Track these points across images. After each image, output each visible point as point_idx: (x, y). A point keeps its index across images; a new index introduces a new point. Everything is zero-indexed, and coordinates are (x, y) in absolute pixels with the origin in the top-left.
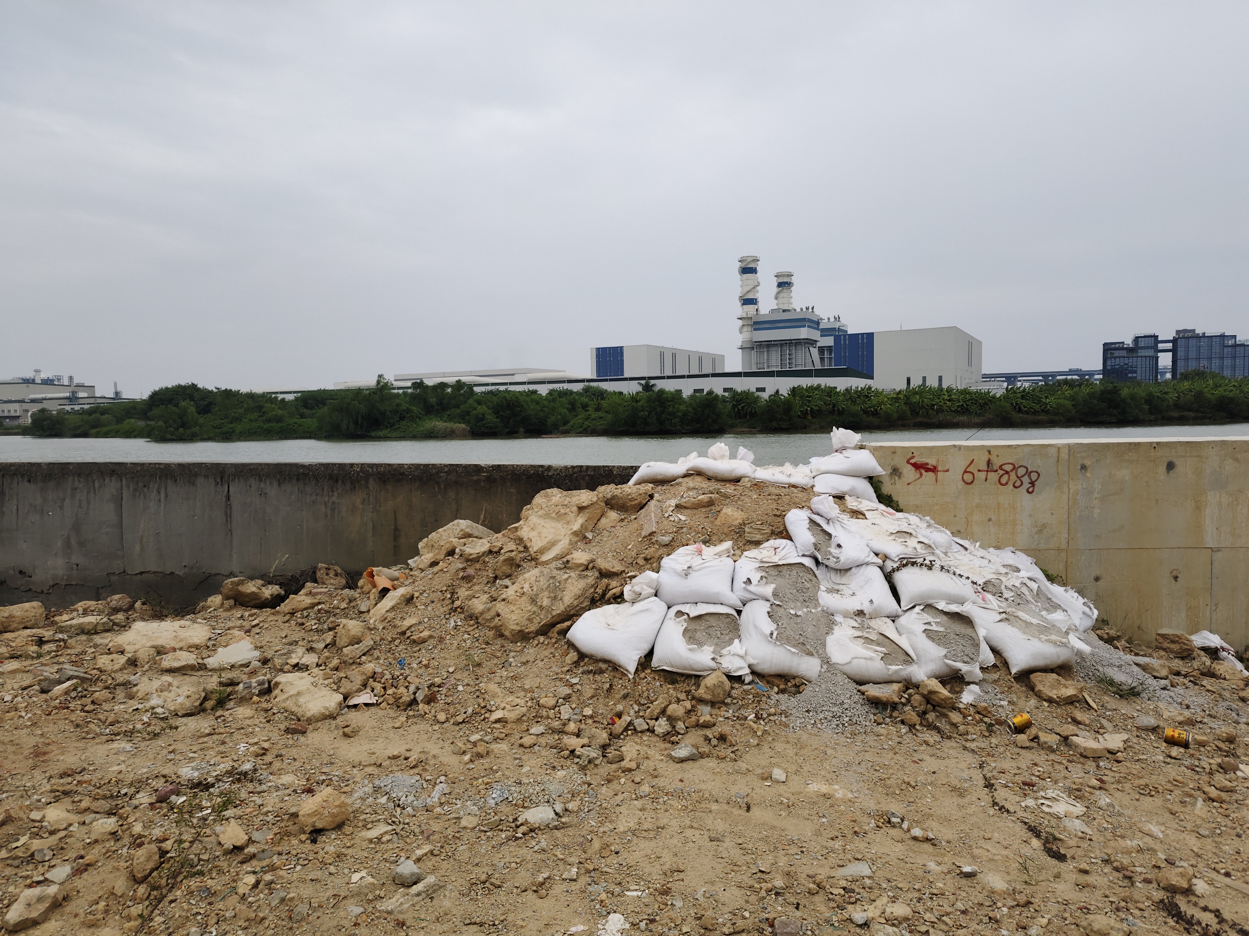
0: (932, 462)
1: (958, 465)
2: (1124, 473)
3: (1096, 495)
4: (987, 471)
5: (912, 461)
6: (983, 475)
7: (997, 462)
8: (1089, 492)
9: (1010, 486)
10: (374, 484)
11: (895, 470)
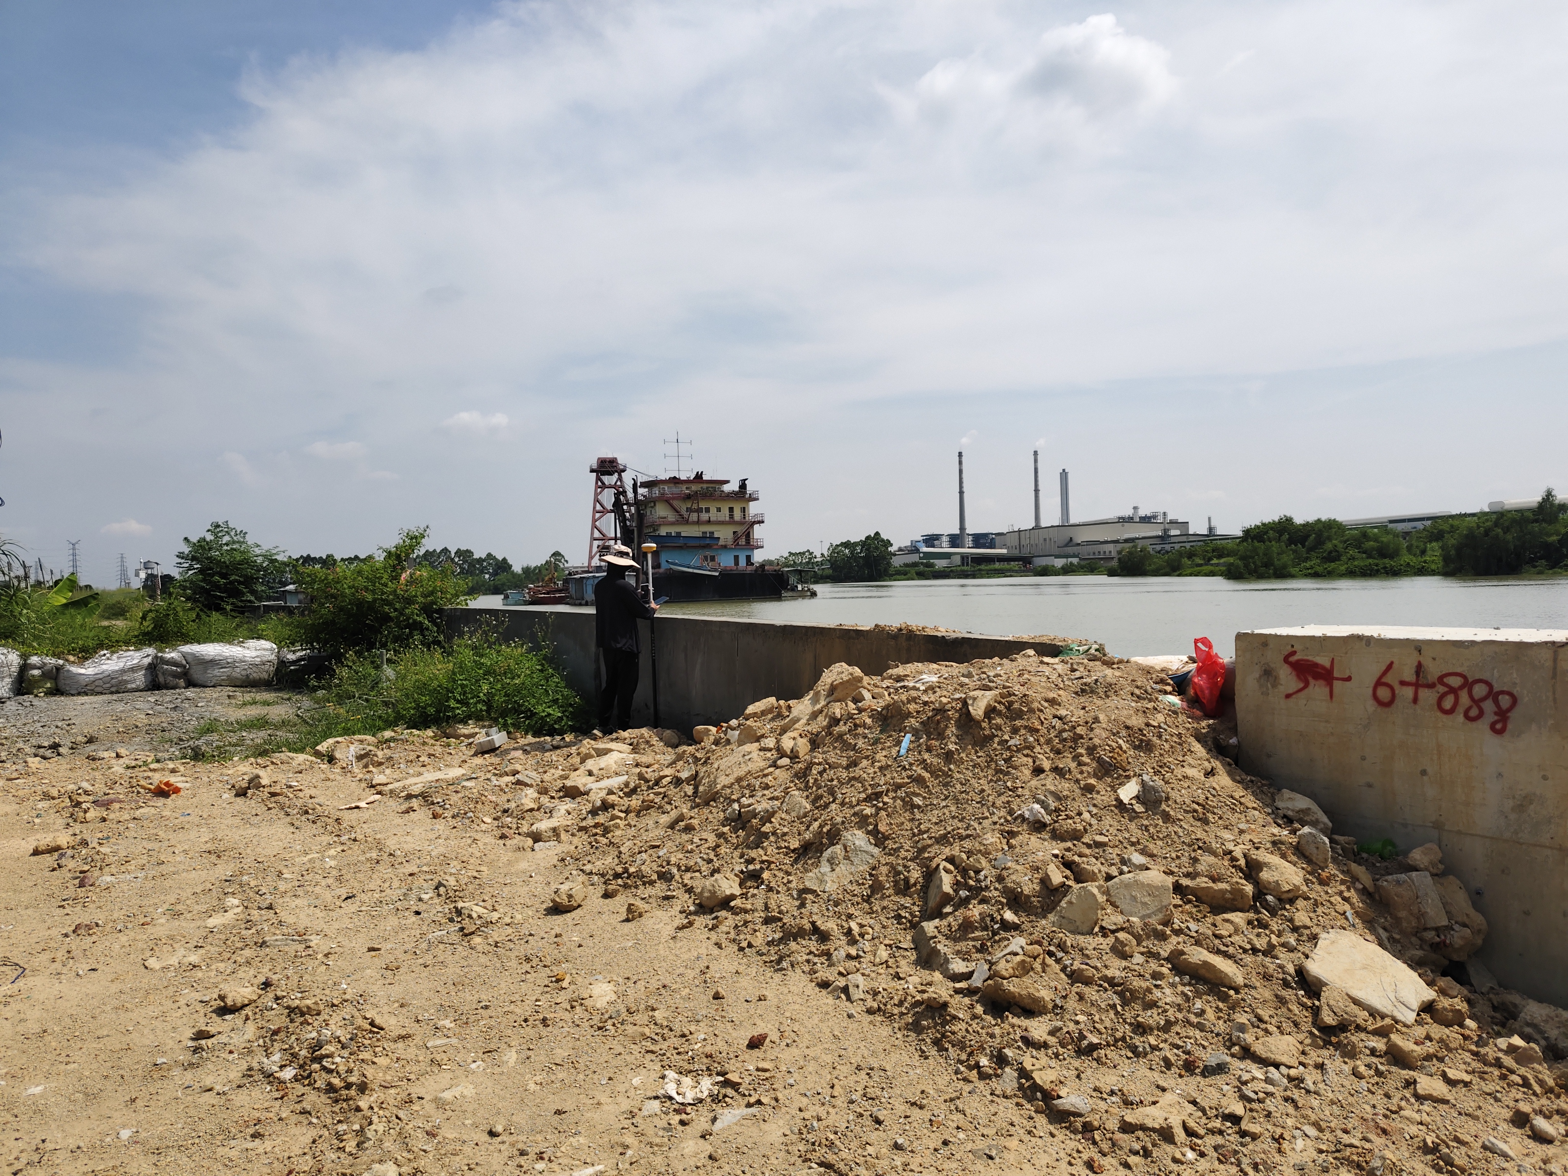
0: (1323, 660)
4: (1417, 685)
5: (1293, 659)
6: (1409, 692)
7: (1434, 670)
9: (1460, 715)
10: (817, 647)
11: (1267, 673)
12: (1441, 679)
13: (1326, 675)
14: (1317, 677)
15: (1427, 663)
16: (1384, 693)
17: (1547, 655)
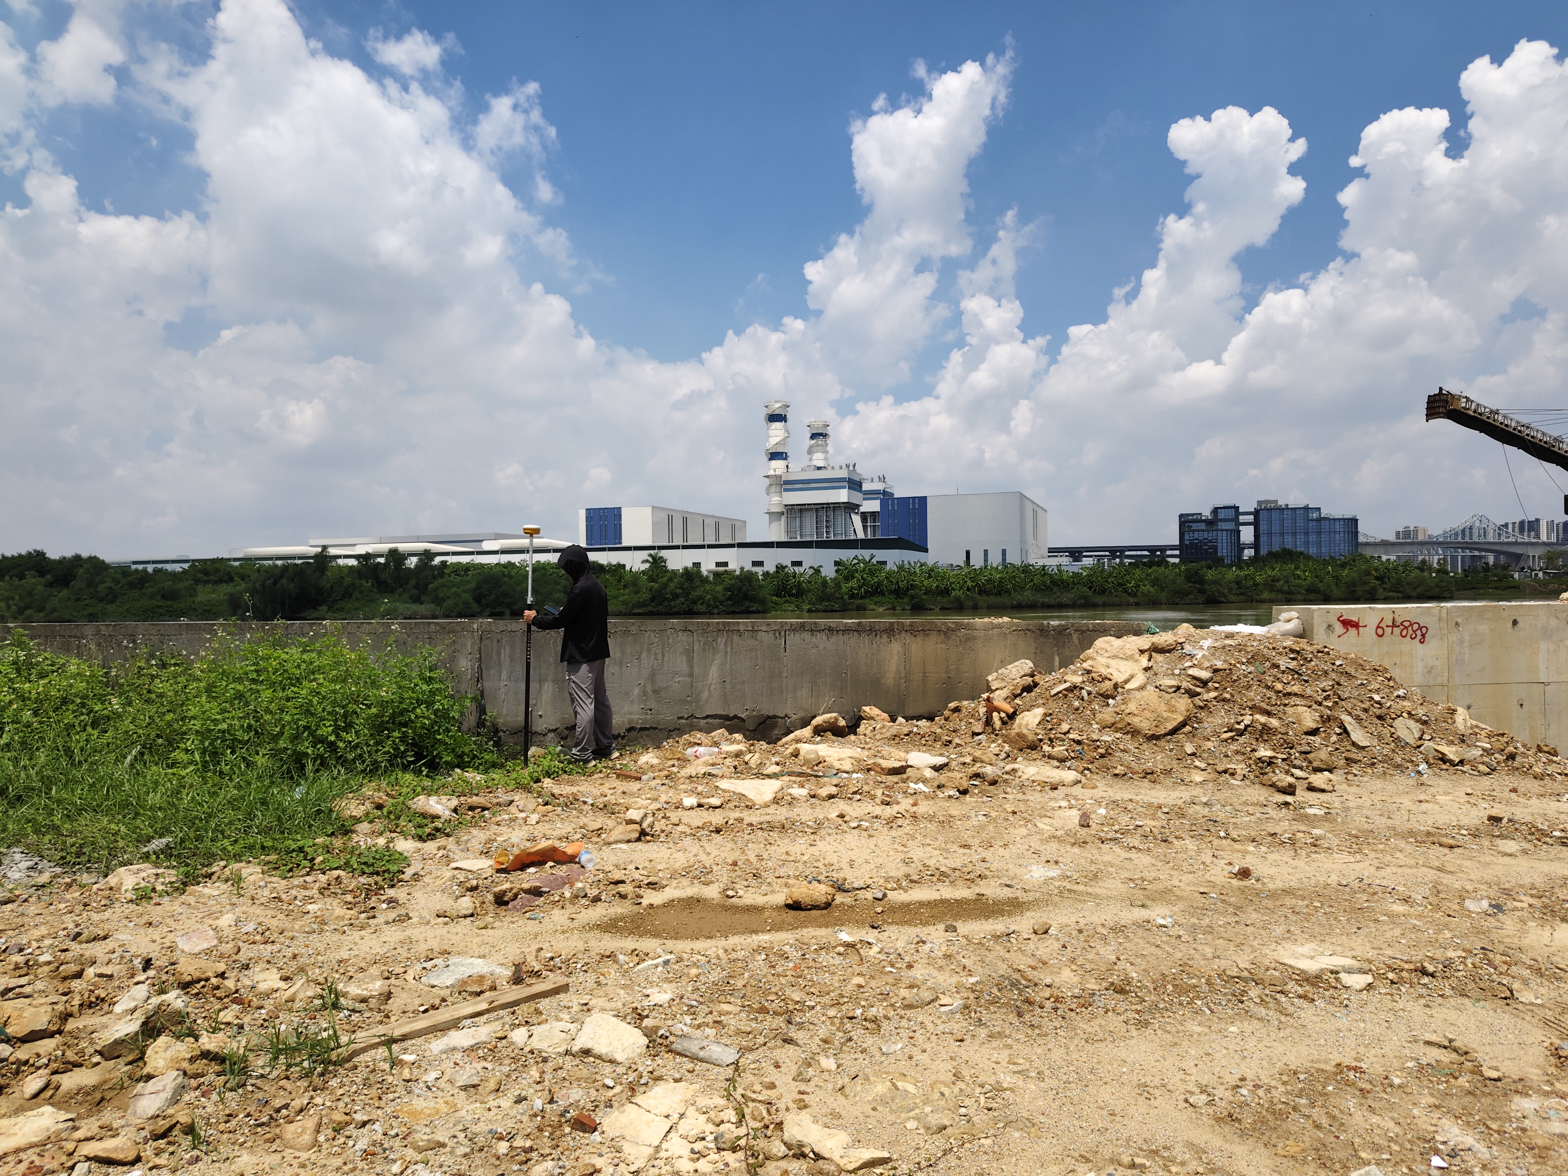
0: (1355, 619)
2: (1484, 628)
3: (1466, 644)
4: (1393, 627)
5: (1341, 619)
6: (1390, 629)
7: (1399, 621)
8: (1461, 642)
9: (1408, 637)
10: (908, 638)
11: (1329, 626)
12: (1402, 624)
13: (1356, 625)
14: (1352, 626)
15: (1396, 617)
16: (1380, 631)
17: (1437, 611)
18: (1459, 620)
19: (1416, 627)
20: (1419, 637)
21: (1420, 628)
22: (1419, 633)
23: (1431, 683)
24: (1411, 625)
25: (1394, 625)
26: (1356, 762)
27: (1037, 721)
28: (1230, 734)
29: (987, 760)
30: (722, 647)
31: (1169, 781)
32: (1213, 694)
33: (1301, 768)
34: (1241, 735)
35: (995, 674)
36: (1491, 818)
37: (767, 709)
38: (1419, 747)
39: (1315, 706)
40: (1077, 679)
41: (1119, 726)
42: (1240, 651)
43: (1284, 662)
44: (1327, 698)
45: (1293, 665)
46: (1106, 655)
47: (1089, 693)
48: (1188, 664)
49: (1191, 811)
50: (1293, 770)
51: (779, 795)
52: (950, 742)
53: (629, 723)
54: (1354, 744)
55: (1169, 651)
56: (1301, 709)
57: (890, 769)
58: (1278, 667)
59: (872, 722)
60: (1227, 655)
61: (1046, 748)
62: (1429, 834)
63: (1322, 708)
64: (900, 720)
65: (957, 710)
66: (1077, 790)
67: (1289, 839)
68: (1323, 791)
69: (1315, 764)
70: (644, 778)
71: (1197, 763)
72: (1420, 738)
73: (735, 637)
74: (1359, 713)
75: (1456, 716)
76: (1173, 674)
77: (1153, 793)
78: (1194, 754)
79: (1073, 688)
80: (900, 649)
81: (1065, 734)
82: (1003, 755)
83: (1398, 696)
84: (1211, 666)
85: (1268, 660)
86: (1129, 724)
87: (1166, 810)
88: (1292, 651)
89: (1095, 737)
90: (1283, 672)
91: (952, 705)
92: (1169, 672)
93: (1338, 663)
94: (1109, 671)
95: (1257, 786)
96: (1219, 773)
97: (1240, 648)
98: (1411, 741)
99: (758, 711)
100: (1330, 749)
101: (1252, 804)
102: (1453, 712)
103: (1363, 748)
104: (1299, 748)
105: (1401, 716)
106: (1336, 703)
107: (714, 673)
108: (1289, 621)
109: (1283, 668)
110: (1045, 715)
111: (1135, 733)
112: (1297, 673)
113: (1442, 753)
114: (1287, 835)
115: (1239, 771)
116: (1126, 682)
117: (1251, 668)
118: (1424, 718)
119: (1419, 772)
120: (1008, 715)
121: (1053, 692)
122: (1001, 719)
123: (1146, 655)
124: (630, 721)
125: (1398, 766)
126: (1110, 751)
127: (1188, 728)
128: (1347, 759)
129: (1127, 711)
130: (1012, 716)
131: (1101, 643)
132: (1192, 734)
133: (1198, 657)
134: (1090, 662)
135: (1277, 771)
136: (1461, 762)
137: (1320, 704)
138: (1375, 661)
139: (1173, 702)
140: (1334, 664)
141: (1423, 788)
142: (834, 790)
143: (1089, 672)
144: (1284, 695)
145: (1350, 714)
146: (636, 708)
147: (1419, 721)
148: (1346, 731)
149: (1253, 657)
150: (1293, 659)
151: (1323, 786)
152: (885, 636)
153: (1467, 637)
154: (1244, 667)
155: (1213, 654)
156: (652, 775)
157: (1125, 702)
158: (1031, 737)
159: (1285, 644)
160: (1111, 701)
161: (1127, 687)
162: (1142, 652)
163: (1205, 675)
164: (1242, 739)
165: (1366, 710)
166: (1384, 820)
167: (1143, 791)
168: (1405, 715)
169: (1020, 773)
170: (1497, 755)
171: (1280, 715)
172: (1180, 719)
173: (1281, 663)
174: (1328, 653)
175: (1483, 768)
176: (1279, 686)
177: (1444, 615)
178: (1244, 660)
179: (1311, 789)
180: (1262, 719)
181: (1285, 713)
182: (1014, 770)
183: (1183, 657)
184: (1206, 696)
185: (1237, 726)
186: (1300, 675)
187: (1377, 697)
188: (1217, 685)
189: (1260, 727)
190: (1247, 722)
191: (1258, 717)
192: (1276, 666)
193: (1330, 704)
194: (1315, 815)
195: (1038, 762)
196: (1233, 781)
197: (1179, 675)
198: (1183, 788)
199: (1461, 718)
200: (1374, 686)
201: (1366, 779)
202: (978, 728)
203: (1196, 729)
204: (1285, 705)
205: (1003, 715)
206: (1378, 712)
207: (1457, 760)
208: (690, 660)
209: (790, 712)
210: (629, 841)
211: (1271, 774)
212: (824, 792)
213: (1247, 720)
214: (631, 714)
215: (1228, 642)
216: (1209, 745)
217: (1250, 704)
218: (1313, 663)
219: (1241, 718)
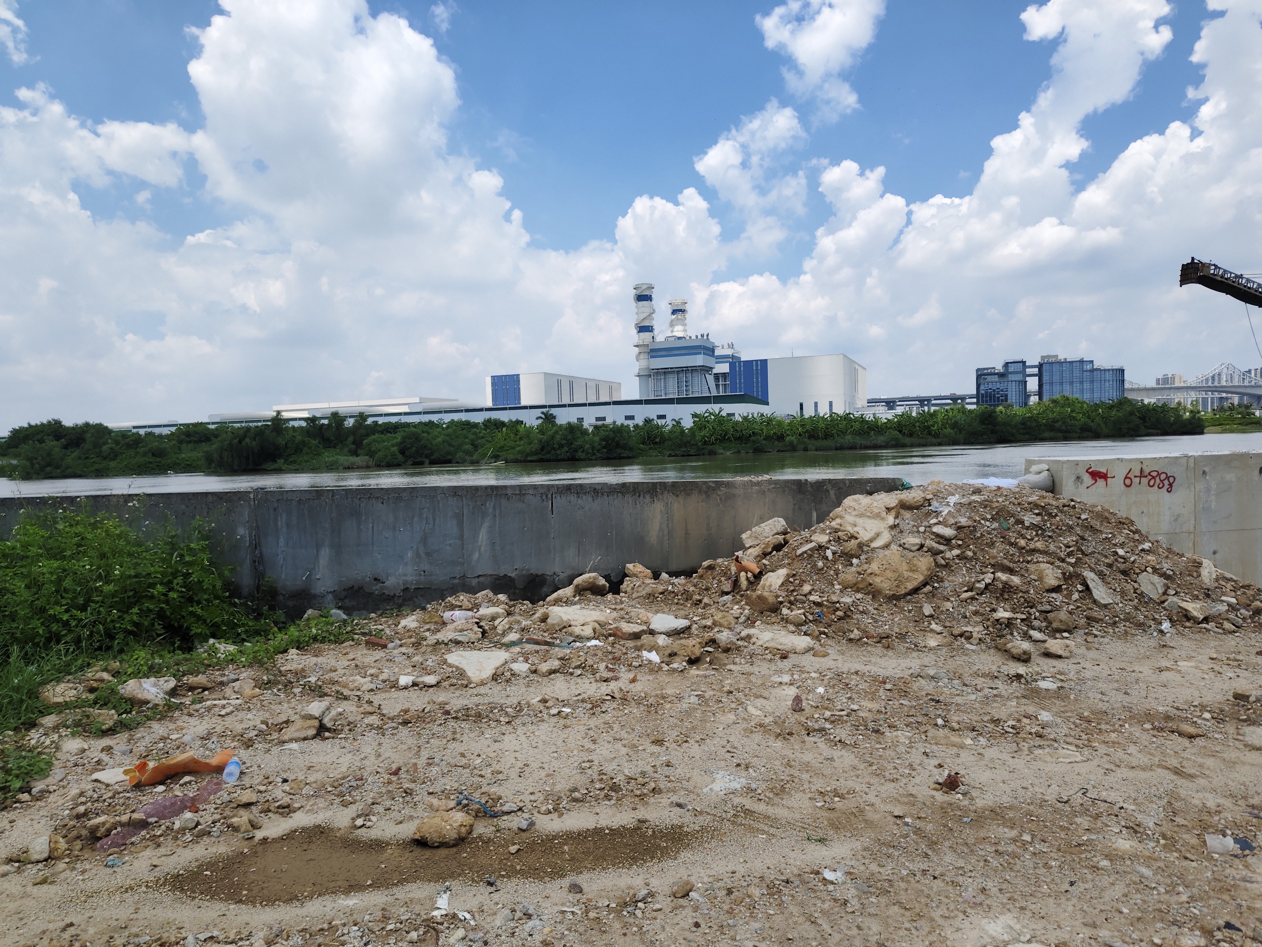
0: (1104, 470)
1: (1120, 473)
2: (1230, 476)
3: (1213, 492)
4: (1140, 477)
5: (1089, 471)
6: (1138, 480)
7: (1147, 471)
8: (1208, 490)
9: (1156, 487)
10: (669, 497)
11: (1078, 478)
12: (1149, 474)
13: (1104, 476)
14: (1100, 477)
15: (1144, 468)
16: (1128, 482)
17: (1184, 461)
18: (1207, 469)
19: (1163, 477)
20: (1167, 486)
21: (1168, 478)
22: (1166, 482)
23: (1177, 531)
24: (1159, 475)
25: (1142, 475)
26: (1097, 621)
27: (780, 582)
28: (969, 594)
29: (726, 623)
30: (491, 510)
31: (902, 647)
32: (956, 552)
33: (1040, 630)
34: (982, 594)
35: (749, 532)
36: (1237, 696)
37: (535, 567)
38: (1163, 602)
39: (1058, 563)
40: (823, 539)
41: (861, 586)
42: (985, 507)
43: (1029, 519)
44: (1070, 554)
45: (1037, 520)
46: (854, 513)
47: (834, 553)
48: (934, 521)
49: (915, 686)
50: (1032, 632)
51: (499, 672)
52: (700, 601)
53: (404, 584)
54: (1095, 602)
55: (917, 508)
56: (1043, 566)
57: (630, 634)
58: (1022, 522)
59: (635, 579)
60: (973, 511)
61: (785, 611)
62: (1168, 718)
63: (1064, 565)
64: (664, 576)
65: (711, 568)
66: (808, 661)
67: (1013, 727)
68: (1060, 657)
69: (1055, 625)
70: (390, 645)
71: (934, 626)
72: (1165, 593)
73: (503, 501)
74: (1103, 568)
75: (1201, 569)
76: (918, 532)
77: (883, 662)
78: (931, 616)
79: (821, 548)
80: (663, 509)
81: (805, 596)
82: (742, 619)
83: (1143, 550)
84: (956, 523)
85: (1013, 516)
86: (871, 584)
87: (888, 686)
88: (1037, 506)
89: (834, 598)
90: (1028, 528)
91: (705, 564)
92: (915, 529)
93: (1083, 517)
94: (856, 529)
95: (992, 651)
96: (956, 637)
97: (985, 504)
98: (1155, 597)
99: (528, 570)
100: (1071, 607)
101: (984, 675)
102: (1199, 565)
103: (1106, 606)
104: (1040, 608)
105: (1146, 571)
106: (1078, 559)
107: (483, 535)
108: (1040, 473)
109: (1027, 524)
110: (788, 576)
111: (875, 593)
112: (1041, 528)
113: (1186, 610)
114: (1011, 723)
115: (975, 635)
116: (872, 540)
117: (995, 525)
118: (1170, 573)
119: (1161, 632)
120: (755, 576)
121: (799, 552)
122: (747, 578)
123: (893, 513)
124: (405, 582)
125: (1140, 625)
126: (849, 613)
127: (928, 588)
128: (1088, 618)
129: (869, 571)
130: (758, 576)
131: (849, 501)
132: (932, 595)
133: (944, 514)
134: (838, 521)
135: (1015, 634)
136: (1206, 620)
137: (1063, 561)
138: (1122, 514)
139: (915, 561)
140: (1079, 518)
141: (1165, 650)
142: (556, 664)
143: (836, 531)
144: (1027, 551)
145: (1092, 570)
146: (410, 569)
147: (1164, 575)
148: (1088, 588)
149: (997, 513)
150: (1037, 514)
151: (1060, 652)
152: (648, 497)
153: (1214, 485)
154: (988, 523)
155: (959, 511)
156: (398, 642)
157: (868, 561)
158: (771, 600)
159: (1030, 499)
160: (855, 561)
161: (874, 545)
162: (889, 509)
163: (948, 532)
164: (982, 599)
165: (1110, 566)
166: (1120, 697)
167: (873, 660)
168: (1149, 569)
169: (754, 640)
170: (1243, 611)
171: (1023, 572)
172: (921, 578)
173: (1025, 518)
174: (1074, 507)
175: (1227, 626)
176: (1022, 543)
177: (1191, 464)
178: (989, 517)
179: (1048, 655)
180: (1003, 576)
181: (1027, 570)
182: (749, 637)
183: (928, 514)
184: (948, 555)
185: (978, 585)
186: (1044, 530)
187: (1121, 552)
188: (960, 542)
189: (1001, 586)
190: (988, 581)
191: (999, 574)
192: (1021, 522)
193: (1073, 561)
194: (1047, 690)
195: (776, 627)
196: (968, 646)
197: (924, 532)
198: (915, 654)
199: (1207, 571)
200: (1119, 539)
201: (1106, 640)
202: (727, 587)
203: (936, 588)
204: (1028, 562)
205: (750, 575)
206: (1122, 567)
207: (1202, 617)
208: (460, 524)
209: (557, 570)
210: (305, 739)
211: (1009, 637)
212: (544, 667)
213: (988, 578)
214: (405, 575)
215: (975, 498)
216: (948, 605)
217: (992, 561)
218: (1058, 518)
219: (982, 577)
